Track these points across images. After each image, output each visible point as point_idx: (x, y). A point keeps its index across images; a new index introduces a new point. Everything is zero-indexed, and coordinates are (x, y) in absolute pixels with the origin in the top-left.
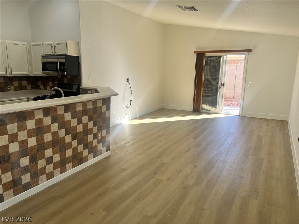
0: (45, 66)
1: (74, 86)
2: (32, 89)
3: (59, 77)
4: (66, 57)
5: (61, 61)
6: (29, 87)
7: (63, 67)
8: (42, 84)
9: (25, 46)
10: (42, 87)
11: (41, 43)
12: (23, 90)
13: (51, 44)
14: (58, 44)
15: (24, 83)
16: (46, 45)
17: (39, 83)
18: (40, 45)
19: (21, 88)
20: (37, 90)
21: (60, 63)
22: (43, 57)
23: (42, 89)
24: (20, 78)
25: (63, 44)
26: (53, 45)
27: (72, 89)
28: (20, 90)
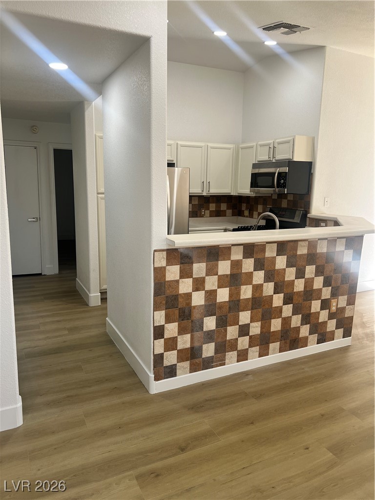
0: (256, 180)
1: (297, 212)
2: (232, 216)
3: (275, 197)
4: (290, 163)
5: (280, 171)
6: (229, 212)
7: (282, 181)
8: (247, 209)
9: (232, 149)
10: (246, 213)
11: (255, 144)
12: (220, 216)
13: (269, 145)
14: (279, 143)
15: (224, 207)
16: (261, 146)
17: (244, 208)
18: (252, 147)
19: (218, 213)
20: (240, 217)
21: (279, 173)
22: (255, 166)
23: (247, 217)
24: (219, 199)
25: (288, 142)
26: (272, 146)
27: (293, 218)
28: (216, 216)
